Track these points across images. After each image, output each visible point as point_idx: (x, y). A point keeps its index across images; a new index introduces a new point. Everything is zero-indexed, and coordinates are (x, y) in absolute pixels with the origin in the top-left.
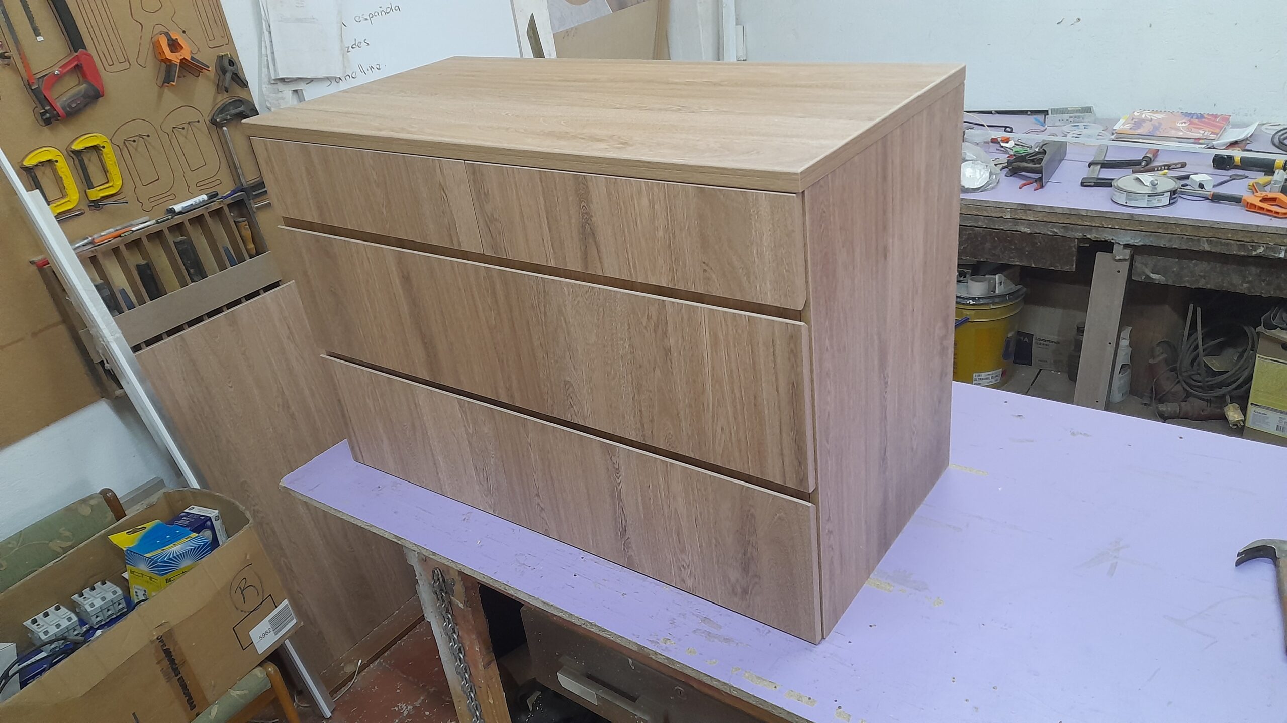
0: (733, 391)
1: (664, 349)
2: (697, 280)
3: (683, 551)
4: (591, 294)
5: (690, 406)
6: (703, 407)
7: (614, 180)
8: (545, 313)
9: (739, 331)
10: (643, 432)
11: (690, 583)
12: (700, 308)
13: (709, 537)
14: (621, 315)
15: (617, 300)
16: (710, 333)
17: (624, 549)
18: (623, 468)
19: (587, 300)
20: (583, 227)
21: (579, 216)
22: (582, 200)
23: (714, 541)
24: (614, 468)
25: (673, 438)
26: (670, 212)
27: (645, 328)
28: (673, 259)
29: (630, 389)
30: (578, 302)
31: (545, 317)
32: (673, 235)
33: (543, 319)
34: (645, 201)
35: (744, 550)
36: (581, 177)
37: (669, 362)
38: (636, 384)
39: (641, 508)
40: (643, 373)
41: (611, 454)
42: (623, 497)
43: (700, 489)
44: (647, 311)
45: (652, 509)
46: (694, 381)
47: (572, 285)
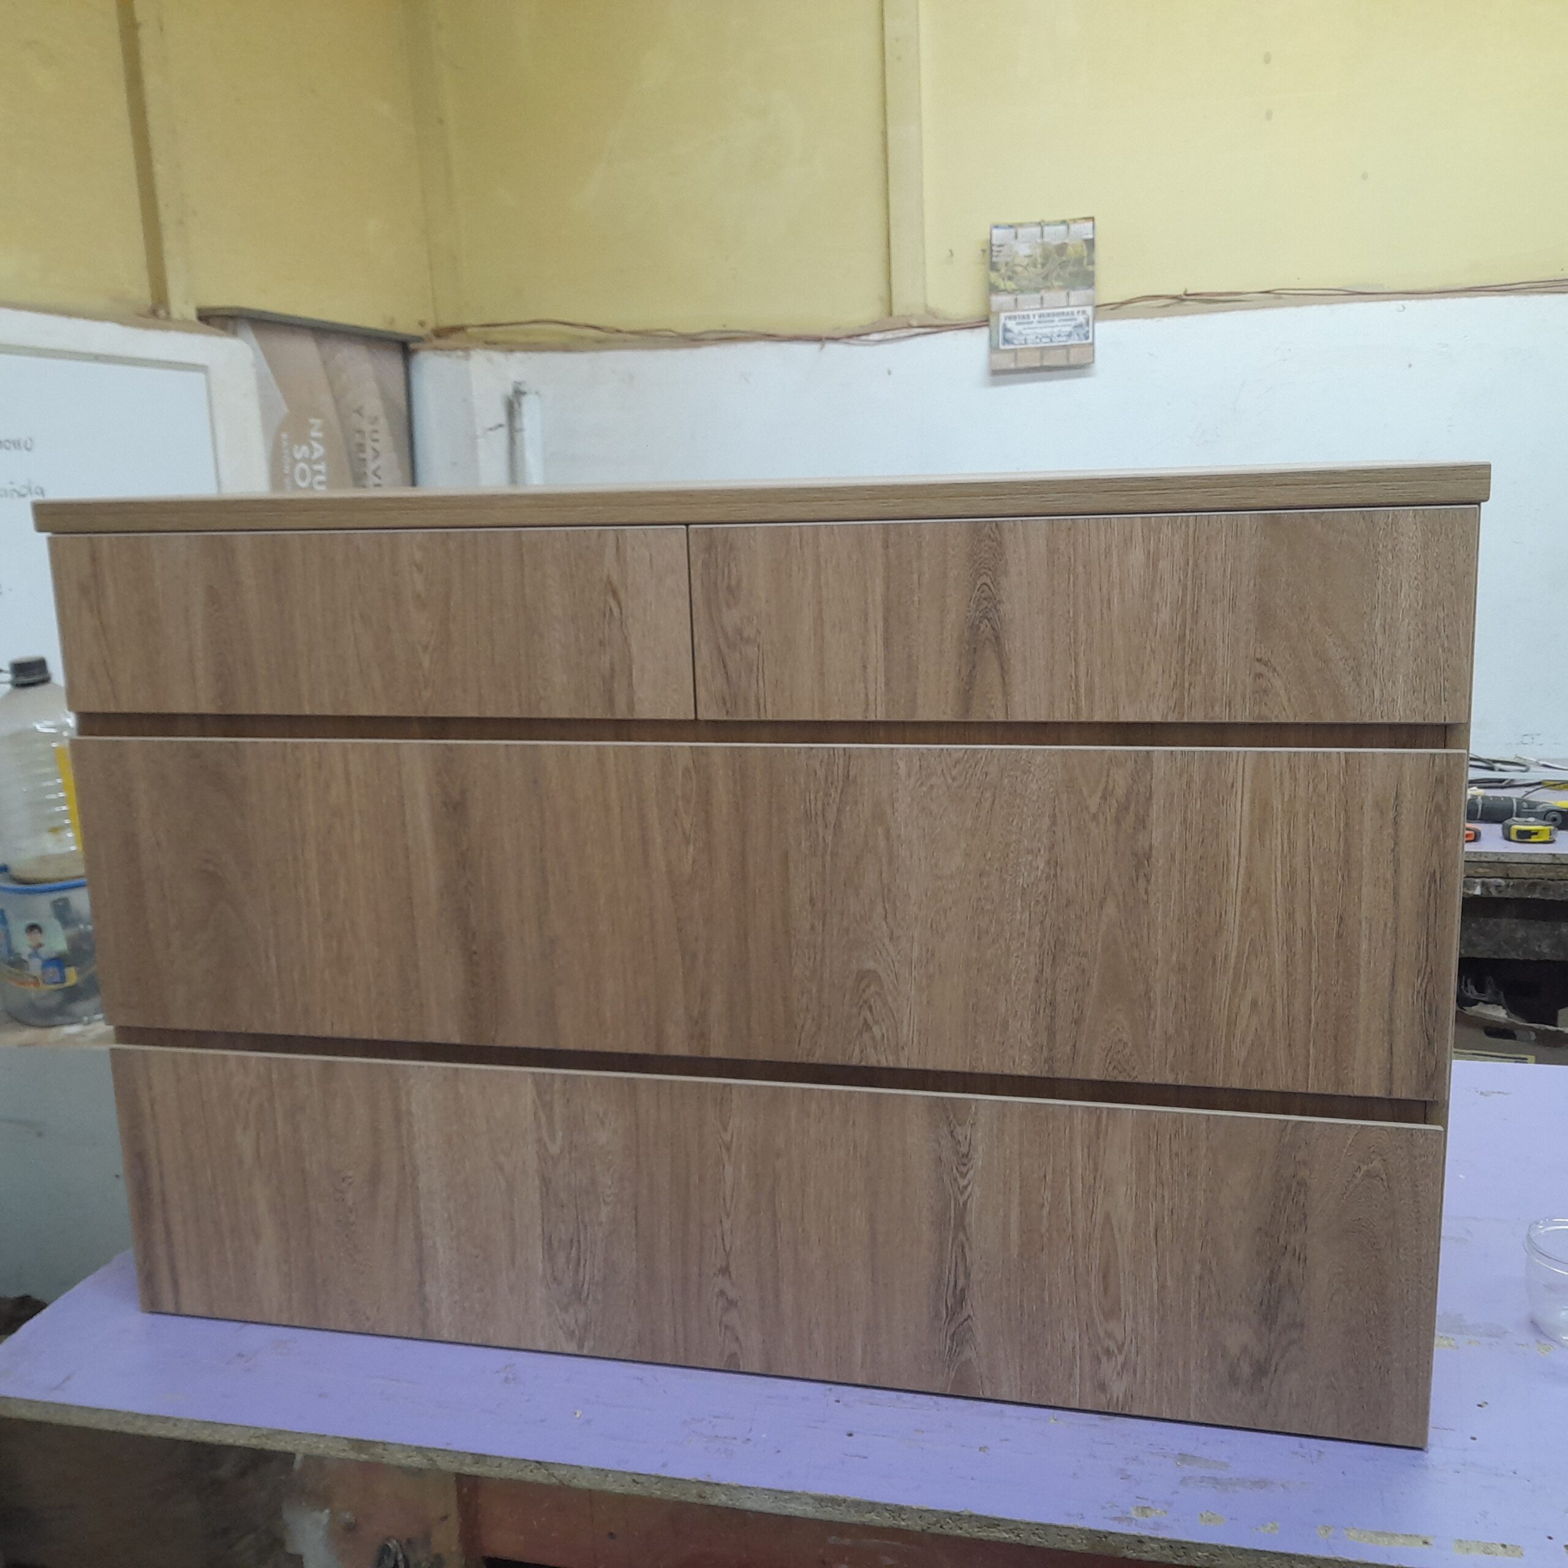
0: (1291, 915)
1: (1135, 854)
2: (1239, 698)
3: (1112, 1312)
4: (968, 766)
5: (1181, 969)
6: (1214, 962)
7: (1070, 522)
8: (838, 826)
9: (1322, 787)
10: (1051, 1050)
11: (1118, 1389)
12: (1235, 756)
13: (1185, 1262)
14: (1038, 797)
15: (1032, 769)
16: (1252, 802)
17: (950, 1349)
18: (980, 1149)
19: (954, 779)
20: (974, 628)
21: (969, 607)
22: (982, 571)
23: (1197, 1268)
24: (957, 1152)
25: (1127, 1051)
26: (1193, 571)
27: (1095, 817)
28: (1187, 663)
29: (1032, 958)
30: (932, 787)
31: (835, 834)
32: (1196, 613)
33: (829, 838)
34: (1137, 556)
35: (1272, 1272)
36: (988, 525)
37: (1142, 881)
38: (1049, 943)
39: (1015, 1235)
40: (1073, 916)
41: (954, 1122)
42: (971, 1219)
43: (1177, 1155)
44: (1104, 779)
45: (1043, 1230)
46: (1199, 912)
47: (922, 755)
